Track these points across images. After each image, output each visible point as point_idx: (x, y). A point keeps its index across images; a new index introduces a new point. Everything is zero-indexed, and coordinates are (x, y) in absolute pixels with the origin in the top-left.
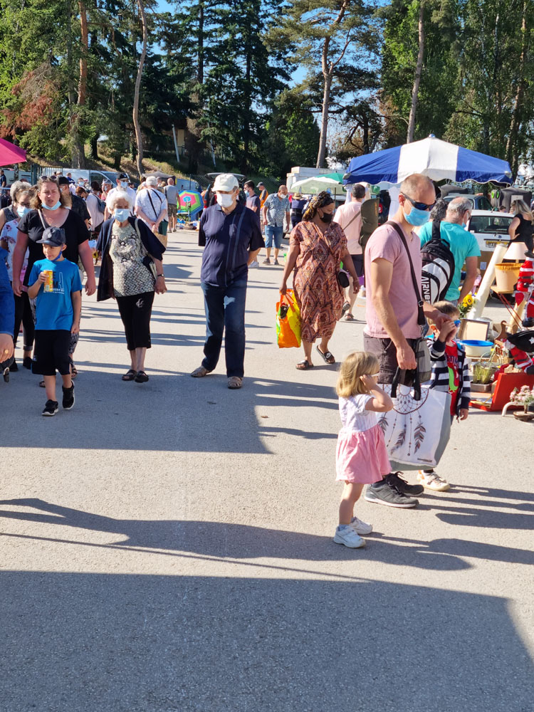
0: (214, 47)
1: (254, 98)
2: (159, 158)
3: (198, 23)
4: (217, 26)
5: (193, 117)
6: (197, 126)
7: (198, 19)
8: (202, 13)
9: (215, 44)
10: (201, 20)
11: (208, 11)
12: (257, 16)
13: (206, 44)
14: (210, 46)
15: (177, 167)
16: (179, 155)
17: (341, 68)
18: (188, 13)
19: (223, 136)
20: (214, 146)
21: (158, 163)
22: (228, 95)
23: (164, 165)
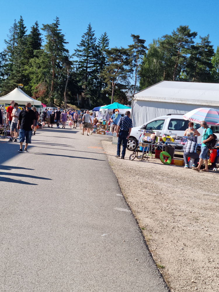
0: (90, 71)
2: (73, 104)
3: (86, 64)
4: (92, 65)
5: (83, 92)
6: (84, 95)
7: (86, 63)
8: (87, 61)
9: (91, 70)
10: (87, 63)
11: (89, 61)
12: (104, 62)
13: (88, 70)
14: (89, 71)
15: (78, 107)
16: (79, 103)
18: (83, 61)
19: (92, 98)
21: (72, 105)
22: (95, 86)
23: (74, 106)
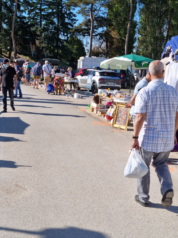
0: (46, 14)
1: (60, 33)
2: (25, 55)
5: (38, 39)
6: (39, 43)
10: (41, 4)
12: (61, 4)
13: (42, 13)
15: (32, 58)
16: (33, 54)
17: (98, 17)
19: (49, 47)
20: (46, 51)
22: (51, 32)
23: (28, 57)
